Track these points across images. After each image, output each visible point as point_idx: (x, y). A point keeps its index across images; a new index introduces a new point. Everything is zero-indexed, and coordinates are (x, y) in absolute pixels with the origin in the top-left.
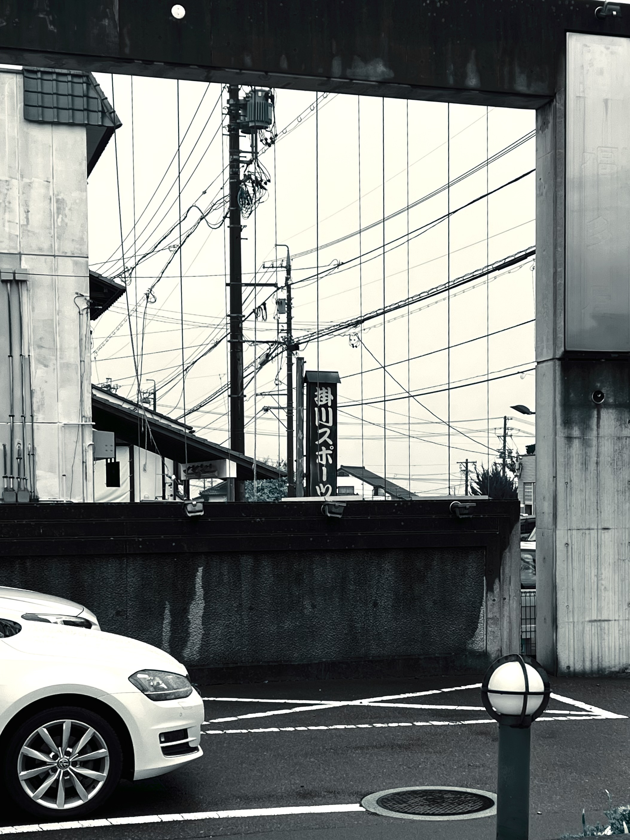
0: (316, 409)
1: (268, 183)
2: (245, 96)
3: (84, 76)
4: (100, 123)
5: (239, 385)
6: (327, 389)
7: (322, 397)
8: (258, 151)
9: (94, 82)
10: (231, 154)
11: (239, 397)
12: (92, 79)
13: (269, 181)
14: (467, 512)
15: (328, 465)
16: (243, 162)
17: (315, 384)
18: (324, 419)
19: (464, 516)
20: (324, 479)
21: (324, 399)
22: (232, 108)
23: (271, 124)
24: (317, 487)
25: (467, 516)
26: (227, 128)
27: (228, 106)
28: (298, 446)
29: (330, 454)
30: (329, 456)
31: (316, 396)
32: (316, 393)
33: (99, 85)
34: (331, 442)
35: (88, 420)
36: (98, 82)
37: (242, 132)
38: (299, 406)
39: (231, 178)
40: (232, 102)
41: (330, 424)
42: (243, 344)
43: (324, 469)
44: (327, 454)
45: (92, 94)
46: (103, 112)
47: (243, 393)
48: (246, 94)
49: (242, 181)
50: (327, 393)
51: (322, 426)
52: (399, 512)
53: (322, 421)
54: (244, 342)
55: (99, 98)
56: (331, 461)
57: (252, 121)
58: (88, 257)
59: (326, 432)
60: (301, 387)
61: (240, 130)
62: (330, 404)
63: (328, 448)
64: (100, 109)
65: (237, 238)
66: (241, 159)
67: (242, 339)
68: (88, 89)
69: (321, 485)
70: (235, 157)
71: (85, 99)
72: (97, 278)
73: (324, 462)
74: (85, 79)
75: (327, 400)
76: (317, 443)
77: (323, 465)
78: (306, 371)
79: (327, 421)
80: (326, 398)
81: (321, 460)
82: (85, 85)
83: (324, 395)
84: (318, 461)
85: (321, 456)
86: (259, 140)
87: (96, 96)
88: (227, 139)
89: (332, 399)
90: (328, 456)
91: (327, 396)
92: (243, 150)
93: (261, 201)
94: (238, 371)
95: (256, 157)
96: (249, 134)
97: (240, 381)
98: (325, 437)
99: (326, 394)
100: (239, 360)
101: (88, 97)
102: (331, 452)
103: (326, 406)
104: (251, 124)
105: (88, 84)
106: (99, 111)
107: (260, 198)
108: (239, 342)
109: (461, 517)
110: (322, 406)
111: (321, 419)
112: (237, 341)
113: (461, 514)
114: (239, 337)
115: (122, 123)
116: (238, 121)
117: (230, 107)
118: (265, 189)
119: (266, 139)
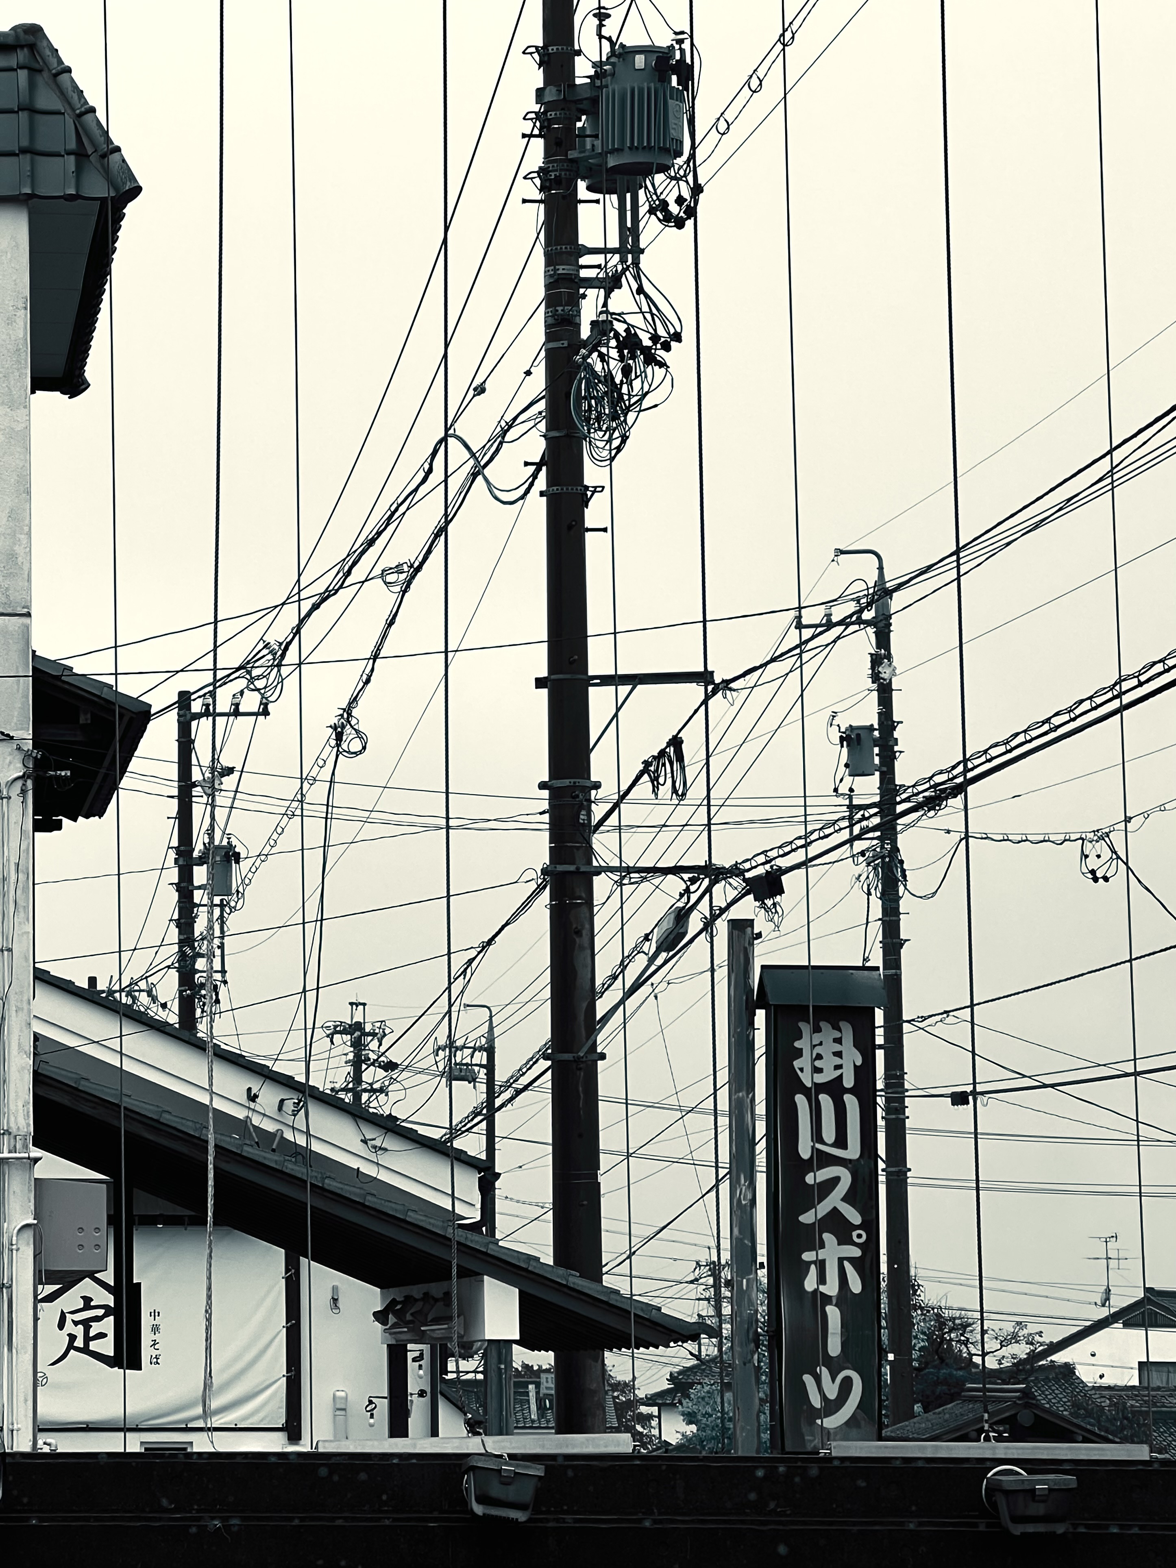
0: (800, 1100)
1: (674, 344)
2: (592, 72)
3: (22, 47)
4: (72, 191)
5: (581, 1017)
6: (840, 1030)
7: (819, 1057)
8: (642, 246)
9: (54, 61)
10: (551, 259)
11: (578, 1060)
12: (48, 52)
13: (677, 337)
14: (1039, 1509)
15: (844, 1296)
16: (590, 283)
17: (799, 1012)
18: (829, 1133)
19: (1030, 1528)
20: (834, 1347)
21: (828, 1063)
22: (551, 115)
23: (679, 154)
24: (808, 1379)
25: (1041, 1528)
26: (538, 181)
27: (536, 108)
28: (736, 1231)
29: (851, 1260)
30: (848, 1266)
31: (799, 1053)
32: (797, 1044)
33: (69, 70)
34: (854, 1216)
35: (19, 1146)
36: (67, 63)
37: (589, 188)
38: (739, 1090)
39: (551, 335)
40: (550, 96)
41: (853, 1151)
42: (596, 880)
43: (833, 1313)
44: (841, 1260)
45: (46, 99)
46: (81, 155)
47: (594, 1045)
48: (595, 65)
49: (584, 344)
50: (838, 1041)
51: (823, 1160)
52: (772, 1505)
53: (822, 1142)
54: (598, 871)
55: (69, 111)
56: (856, 1285)
57: (614, 151)
58: (29, 615)
59: (836, 1180)
60: (745, 1023)
61: (582, 185)
62: (849, 1082)
63: (844, 1239)
64: (72, 145)
65: (570, 527)
66: (584, 273)
67: (590, 862)
68: (32, 85)
69: (825, 1373)
70: (562, 269)
71: (24, 116)
72: (58, 678)
73: (831, 1288)
74: (22, 56)
75: (838, 1067)
76: (803, 1218)
77: (827, 1299)
78: (763, 967)
79: (841, 1141)
80: (838, 1061)
81: (822, 1280)
82: (23, 74)
83: (827, 1049)
84: (810, 1283)
85: (821, 1265)
86: (643, 210)
87: (59, 106)
88: (536, 215)
89: (859, 1062)
90: (846, 1264)
91: (839, 1054)
92: (589, 245)
93: (646, 404)
94: (574, 973)
95: (636, 263)
96: (610, 192)
97: (584, 1005)
98: (835, 1200)
99: (837, 1047)
100: (578, 933)
101: (33, 111)
102: (856, 1252)
103: (835, 1088)
104: (612, 162)
105: (34, 71)
106: (69, 153)
107: (645, 395)
108: (577, 872)
109: (1017, 1530)
110: (820, 1088)
111: (817, 1136)
112: (572, 868)
113: (1017, 1519)
114: (579, 855)
115: (141, 184)
116: (572, 155)
117: (545, 113)
118: (662, 364)
119: (664, 204)
